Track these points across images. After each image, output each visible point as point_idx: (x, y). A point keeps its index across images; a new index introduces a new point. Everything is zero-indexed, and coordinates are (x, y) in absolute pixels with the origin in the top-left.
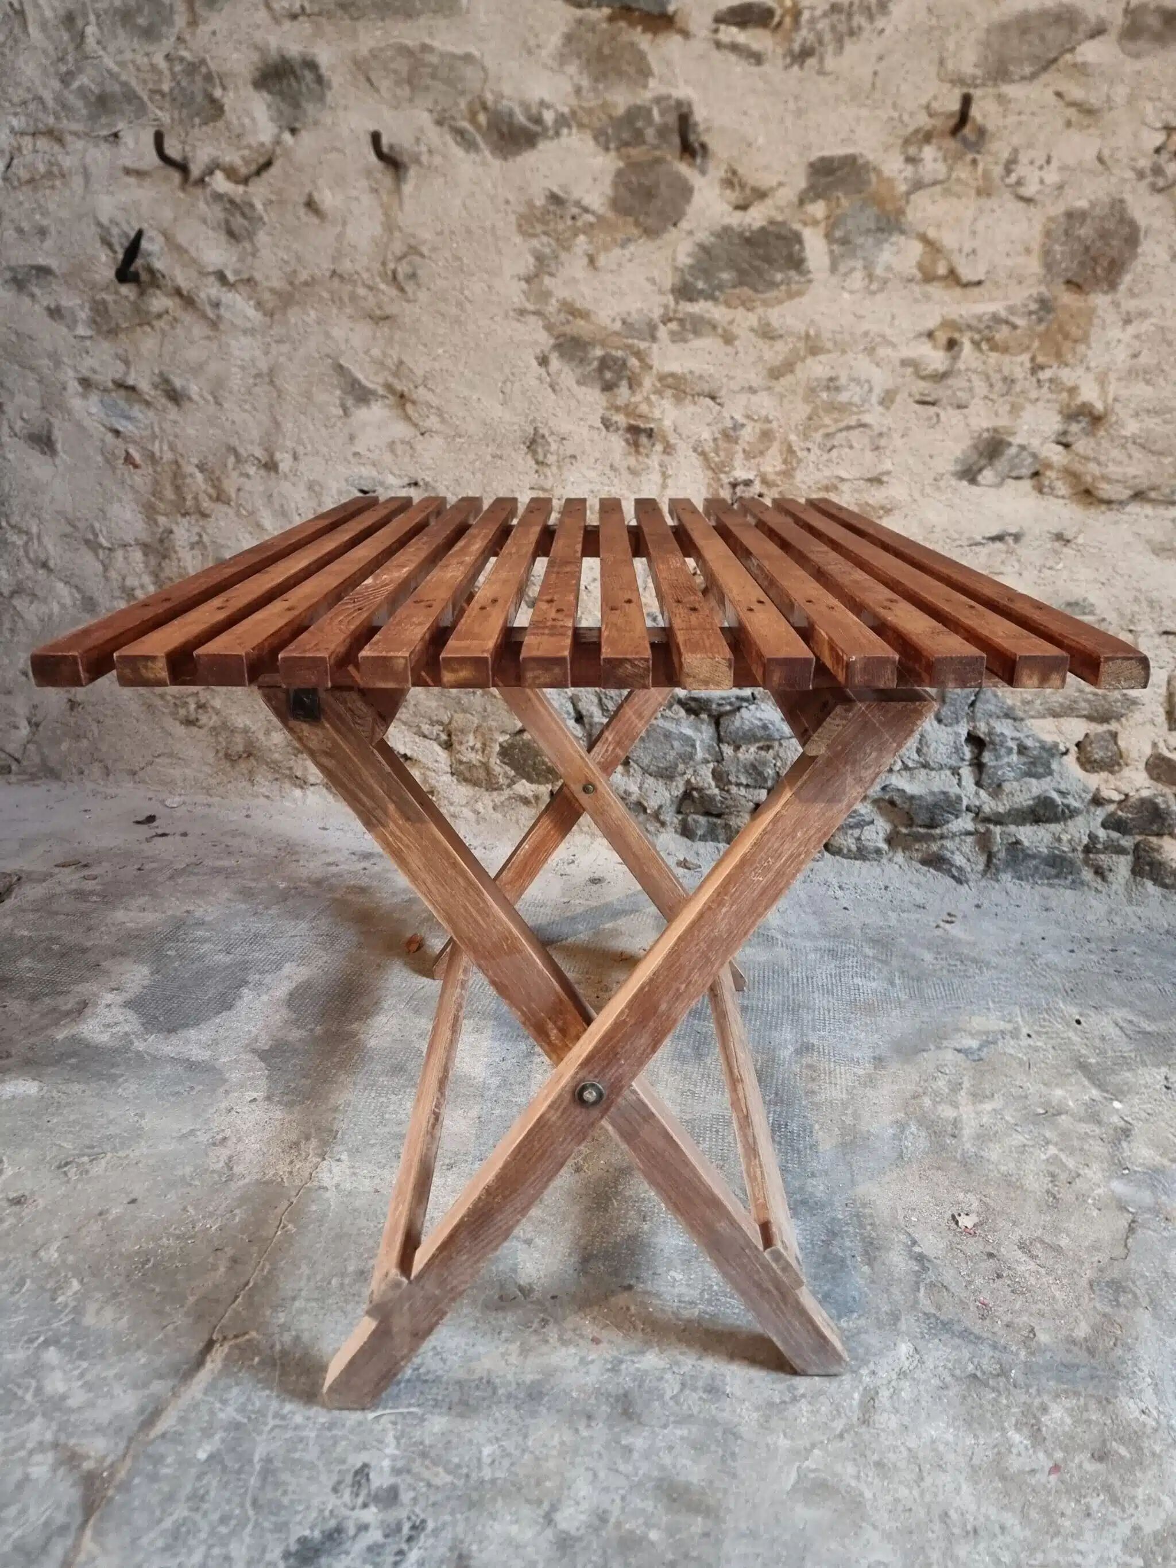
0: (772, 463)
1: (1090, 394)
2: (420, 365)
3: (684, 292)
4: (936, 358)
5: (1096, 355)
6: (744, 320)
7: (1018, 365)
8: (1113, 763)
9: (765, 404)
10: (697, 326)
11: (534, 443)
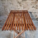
0: (25, 7)
1: (37, 5)
2: (13, 3)
3: (22, 1)
4: (31, 3)
5: (37, 4)
6: (25, 2)
7: (34, 4)
8: (36, 17)
9: (25, 5)
10: (23, 2)
11: (17, 6)
